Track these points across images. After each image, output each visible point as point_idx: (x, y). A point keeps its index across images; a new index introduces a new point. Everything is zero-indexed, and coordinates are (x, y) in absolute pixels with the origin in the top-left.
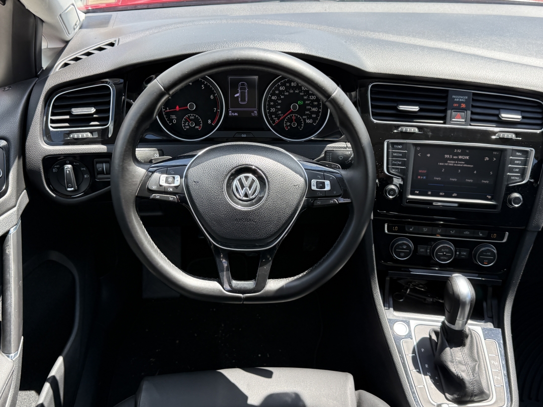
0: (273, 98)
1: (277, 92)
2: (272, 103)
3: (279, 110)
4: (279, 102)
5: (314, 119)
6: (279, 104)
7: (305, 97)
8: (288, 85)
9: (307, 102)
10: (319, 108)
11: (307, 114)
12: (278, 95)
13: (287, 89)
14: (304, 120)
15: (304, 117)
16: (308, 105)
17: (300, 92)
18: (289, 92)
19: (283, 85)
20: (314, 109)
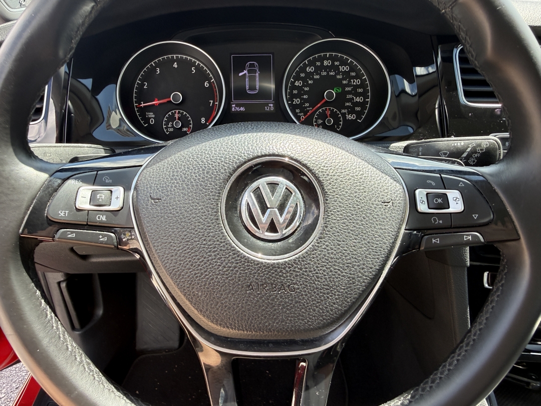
0: (297, 84)
1: (302, 75)
2: (295, 92)
3: (306, 101)
4: (306, 89)
5: (359, 114)
6: (306, 93)
7: (344, 82)
8: (318, 64)
9: (347, 89)
10: (366, 97)
11: (348, 107)
12: (304, 80)
13: (318, 70)
14: (344, 115)
15: (343, 111)
16: (349, 93)
17: (336, 74)
18: (320, 74)
19: (311, 63)
20: (358, 99)
